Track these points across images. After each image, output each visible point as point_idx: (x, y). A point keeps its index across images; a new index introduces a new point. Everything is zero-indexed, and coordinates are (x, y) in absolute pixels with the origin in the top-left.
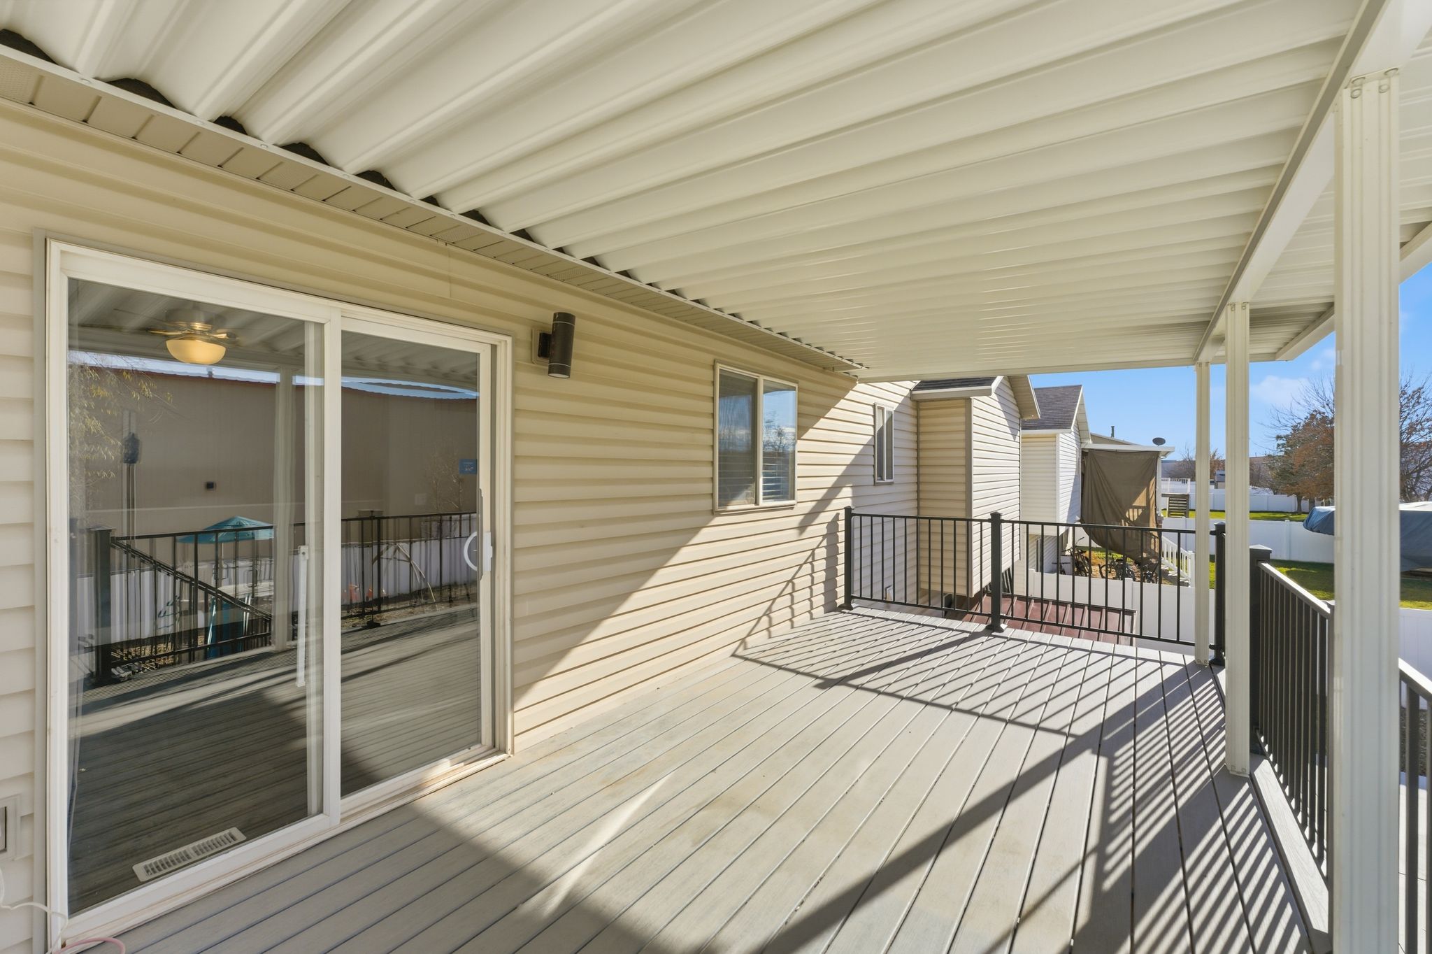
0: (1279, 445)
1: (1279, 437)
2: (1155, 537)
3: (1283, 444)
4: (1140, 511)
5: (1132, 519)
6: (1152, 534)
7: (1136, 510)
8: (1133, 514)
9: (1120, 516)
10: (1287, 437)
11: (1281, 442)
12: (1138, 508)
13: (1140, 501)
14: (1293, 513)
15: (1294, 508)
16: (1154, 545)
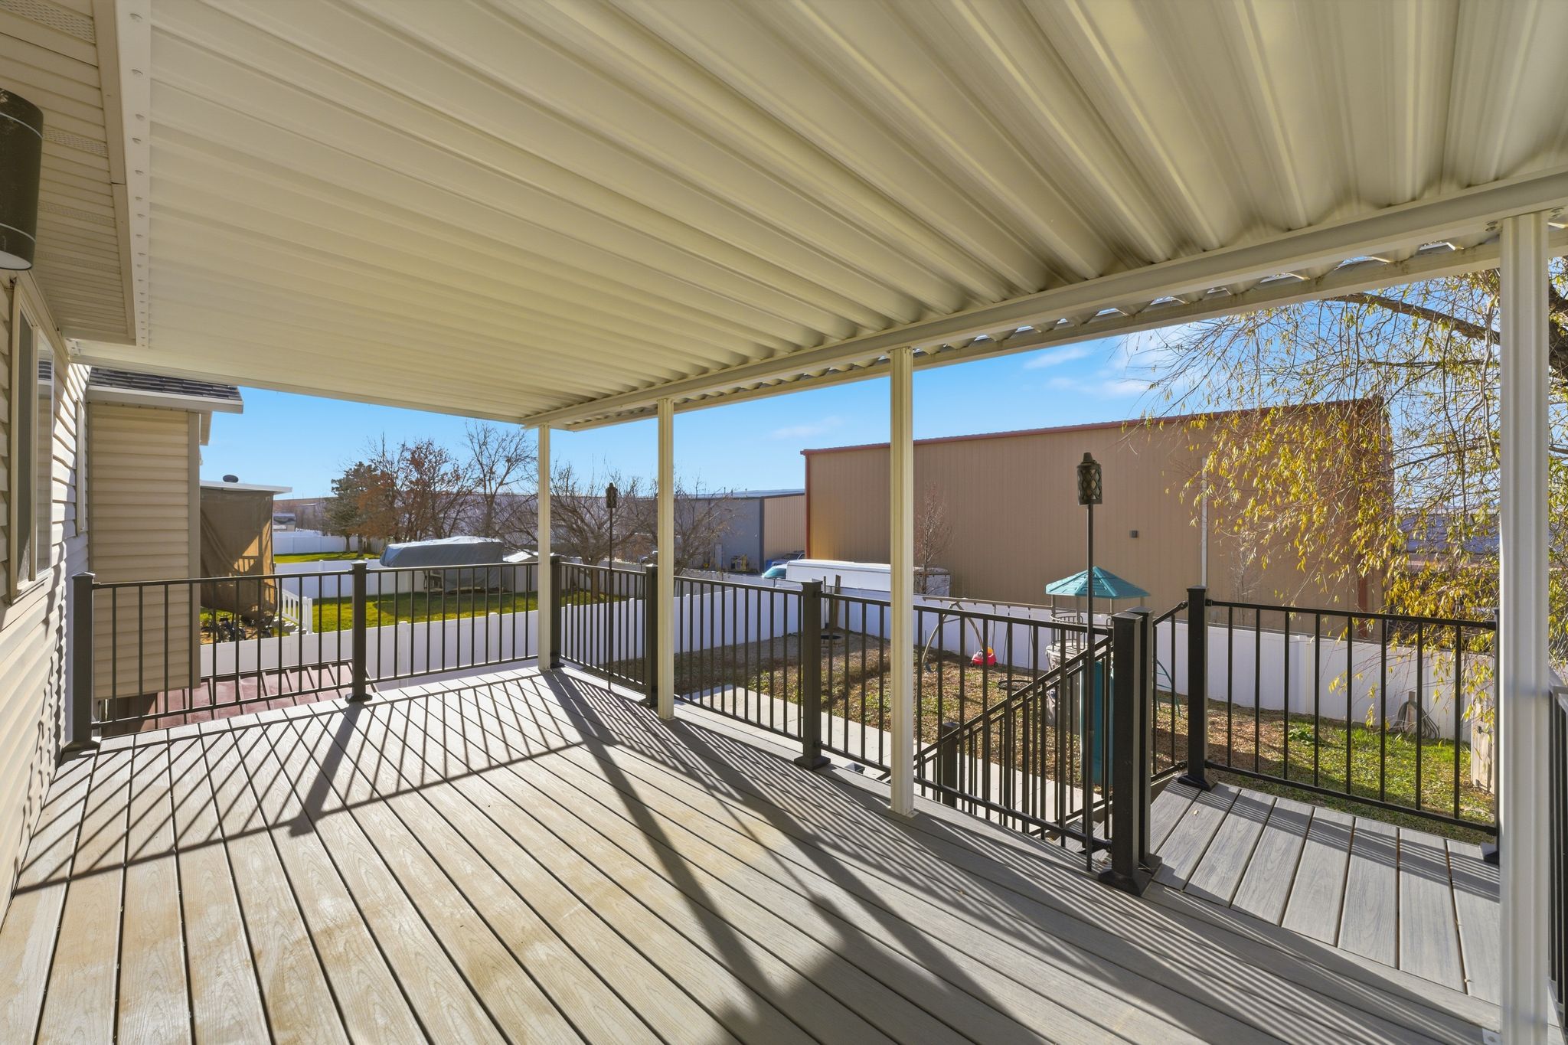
0: (333, 489)
1: (333, 481)
2: (270, 586)
3: (337, 488)
4: (252, 562)
5: (242, 570)
6: (267, 584)
7: (246, 561)
8: (242, 565)
9: (228, 568)
10: (340, 481)
11: (335, 485)
12: (249, 558)
13: (252, 550)
14: (344, 553)
15: (343, 548)
16: (269, 596)
